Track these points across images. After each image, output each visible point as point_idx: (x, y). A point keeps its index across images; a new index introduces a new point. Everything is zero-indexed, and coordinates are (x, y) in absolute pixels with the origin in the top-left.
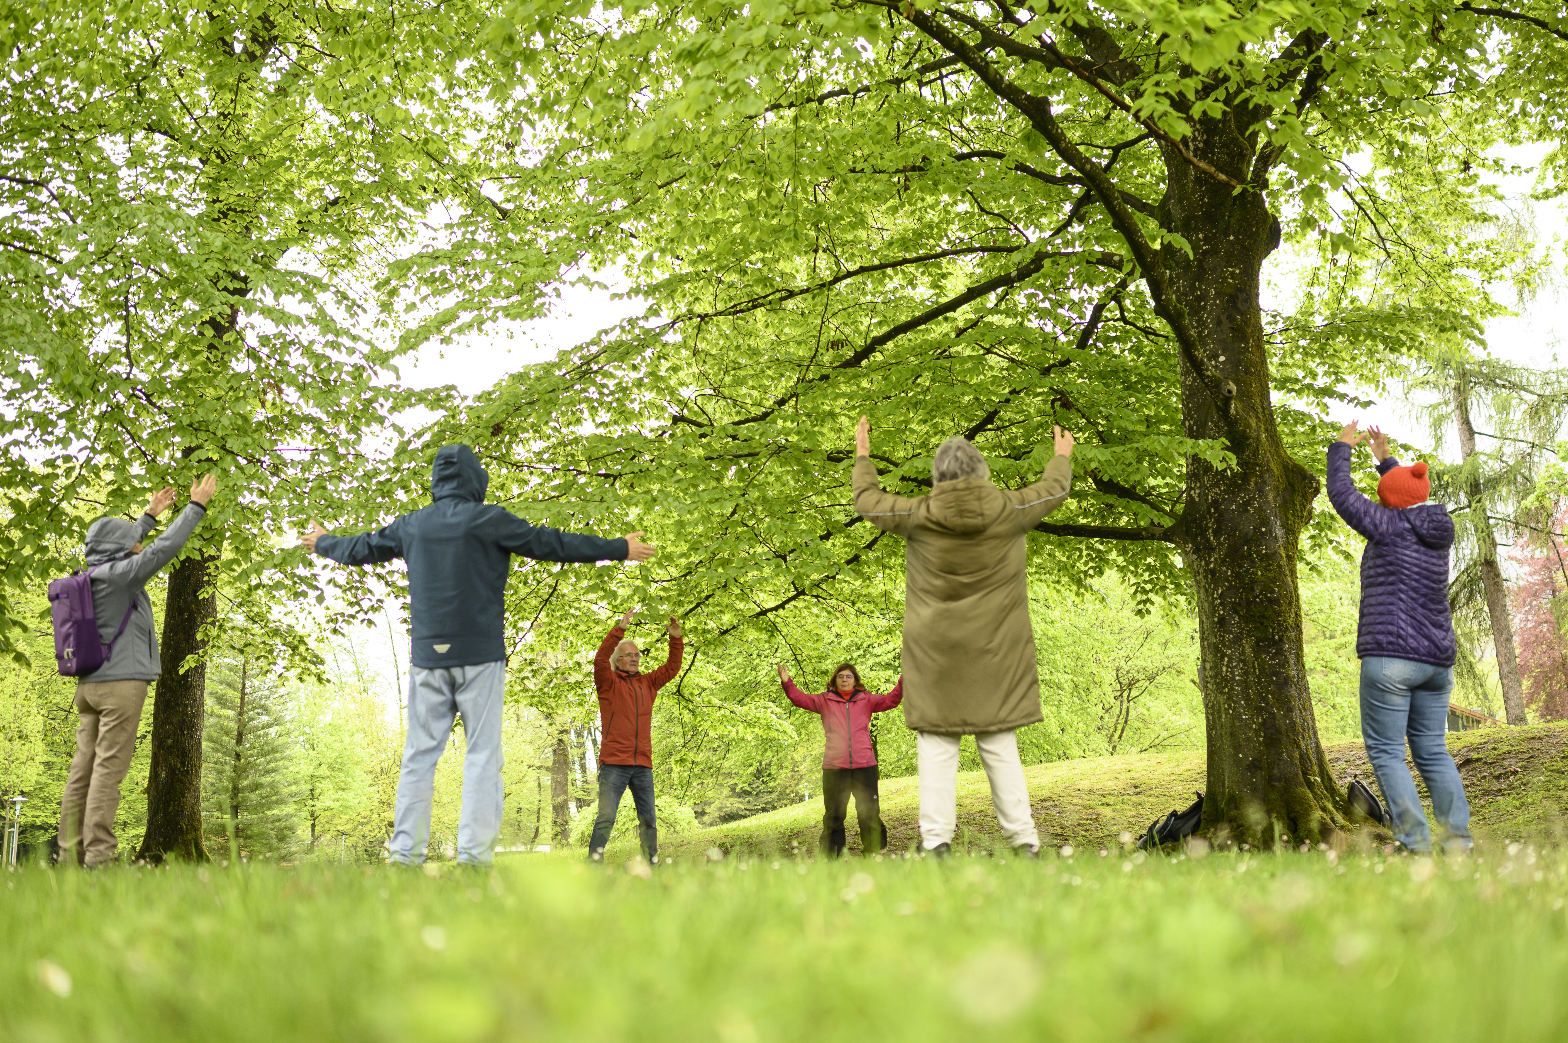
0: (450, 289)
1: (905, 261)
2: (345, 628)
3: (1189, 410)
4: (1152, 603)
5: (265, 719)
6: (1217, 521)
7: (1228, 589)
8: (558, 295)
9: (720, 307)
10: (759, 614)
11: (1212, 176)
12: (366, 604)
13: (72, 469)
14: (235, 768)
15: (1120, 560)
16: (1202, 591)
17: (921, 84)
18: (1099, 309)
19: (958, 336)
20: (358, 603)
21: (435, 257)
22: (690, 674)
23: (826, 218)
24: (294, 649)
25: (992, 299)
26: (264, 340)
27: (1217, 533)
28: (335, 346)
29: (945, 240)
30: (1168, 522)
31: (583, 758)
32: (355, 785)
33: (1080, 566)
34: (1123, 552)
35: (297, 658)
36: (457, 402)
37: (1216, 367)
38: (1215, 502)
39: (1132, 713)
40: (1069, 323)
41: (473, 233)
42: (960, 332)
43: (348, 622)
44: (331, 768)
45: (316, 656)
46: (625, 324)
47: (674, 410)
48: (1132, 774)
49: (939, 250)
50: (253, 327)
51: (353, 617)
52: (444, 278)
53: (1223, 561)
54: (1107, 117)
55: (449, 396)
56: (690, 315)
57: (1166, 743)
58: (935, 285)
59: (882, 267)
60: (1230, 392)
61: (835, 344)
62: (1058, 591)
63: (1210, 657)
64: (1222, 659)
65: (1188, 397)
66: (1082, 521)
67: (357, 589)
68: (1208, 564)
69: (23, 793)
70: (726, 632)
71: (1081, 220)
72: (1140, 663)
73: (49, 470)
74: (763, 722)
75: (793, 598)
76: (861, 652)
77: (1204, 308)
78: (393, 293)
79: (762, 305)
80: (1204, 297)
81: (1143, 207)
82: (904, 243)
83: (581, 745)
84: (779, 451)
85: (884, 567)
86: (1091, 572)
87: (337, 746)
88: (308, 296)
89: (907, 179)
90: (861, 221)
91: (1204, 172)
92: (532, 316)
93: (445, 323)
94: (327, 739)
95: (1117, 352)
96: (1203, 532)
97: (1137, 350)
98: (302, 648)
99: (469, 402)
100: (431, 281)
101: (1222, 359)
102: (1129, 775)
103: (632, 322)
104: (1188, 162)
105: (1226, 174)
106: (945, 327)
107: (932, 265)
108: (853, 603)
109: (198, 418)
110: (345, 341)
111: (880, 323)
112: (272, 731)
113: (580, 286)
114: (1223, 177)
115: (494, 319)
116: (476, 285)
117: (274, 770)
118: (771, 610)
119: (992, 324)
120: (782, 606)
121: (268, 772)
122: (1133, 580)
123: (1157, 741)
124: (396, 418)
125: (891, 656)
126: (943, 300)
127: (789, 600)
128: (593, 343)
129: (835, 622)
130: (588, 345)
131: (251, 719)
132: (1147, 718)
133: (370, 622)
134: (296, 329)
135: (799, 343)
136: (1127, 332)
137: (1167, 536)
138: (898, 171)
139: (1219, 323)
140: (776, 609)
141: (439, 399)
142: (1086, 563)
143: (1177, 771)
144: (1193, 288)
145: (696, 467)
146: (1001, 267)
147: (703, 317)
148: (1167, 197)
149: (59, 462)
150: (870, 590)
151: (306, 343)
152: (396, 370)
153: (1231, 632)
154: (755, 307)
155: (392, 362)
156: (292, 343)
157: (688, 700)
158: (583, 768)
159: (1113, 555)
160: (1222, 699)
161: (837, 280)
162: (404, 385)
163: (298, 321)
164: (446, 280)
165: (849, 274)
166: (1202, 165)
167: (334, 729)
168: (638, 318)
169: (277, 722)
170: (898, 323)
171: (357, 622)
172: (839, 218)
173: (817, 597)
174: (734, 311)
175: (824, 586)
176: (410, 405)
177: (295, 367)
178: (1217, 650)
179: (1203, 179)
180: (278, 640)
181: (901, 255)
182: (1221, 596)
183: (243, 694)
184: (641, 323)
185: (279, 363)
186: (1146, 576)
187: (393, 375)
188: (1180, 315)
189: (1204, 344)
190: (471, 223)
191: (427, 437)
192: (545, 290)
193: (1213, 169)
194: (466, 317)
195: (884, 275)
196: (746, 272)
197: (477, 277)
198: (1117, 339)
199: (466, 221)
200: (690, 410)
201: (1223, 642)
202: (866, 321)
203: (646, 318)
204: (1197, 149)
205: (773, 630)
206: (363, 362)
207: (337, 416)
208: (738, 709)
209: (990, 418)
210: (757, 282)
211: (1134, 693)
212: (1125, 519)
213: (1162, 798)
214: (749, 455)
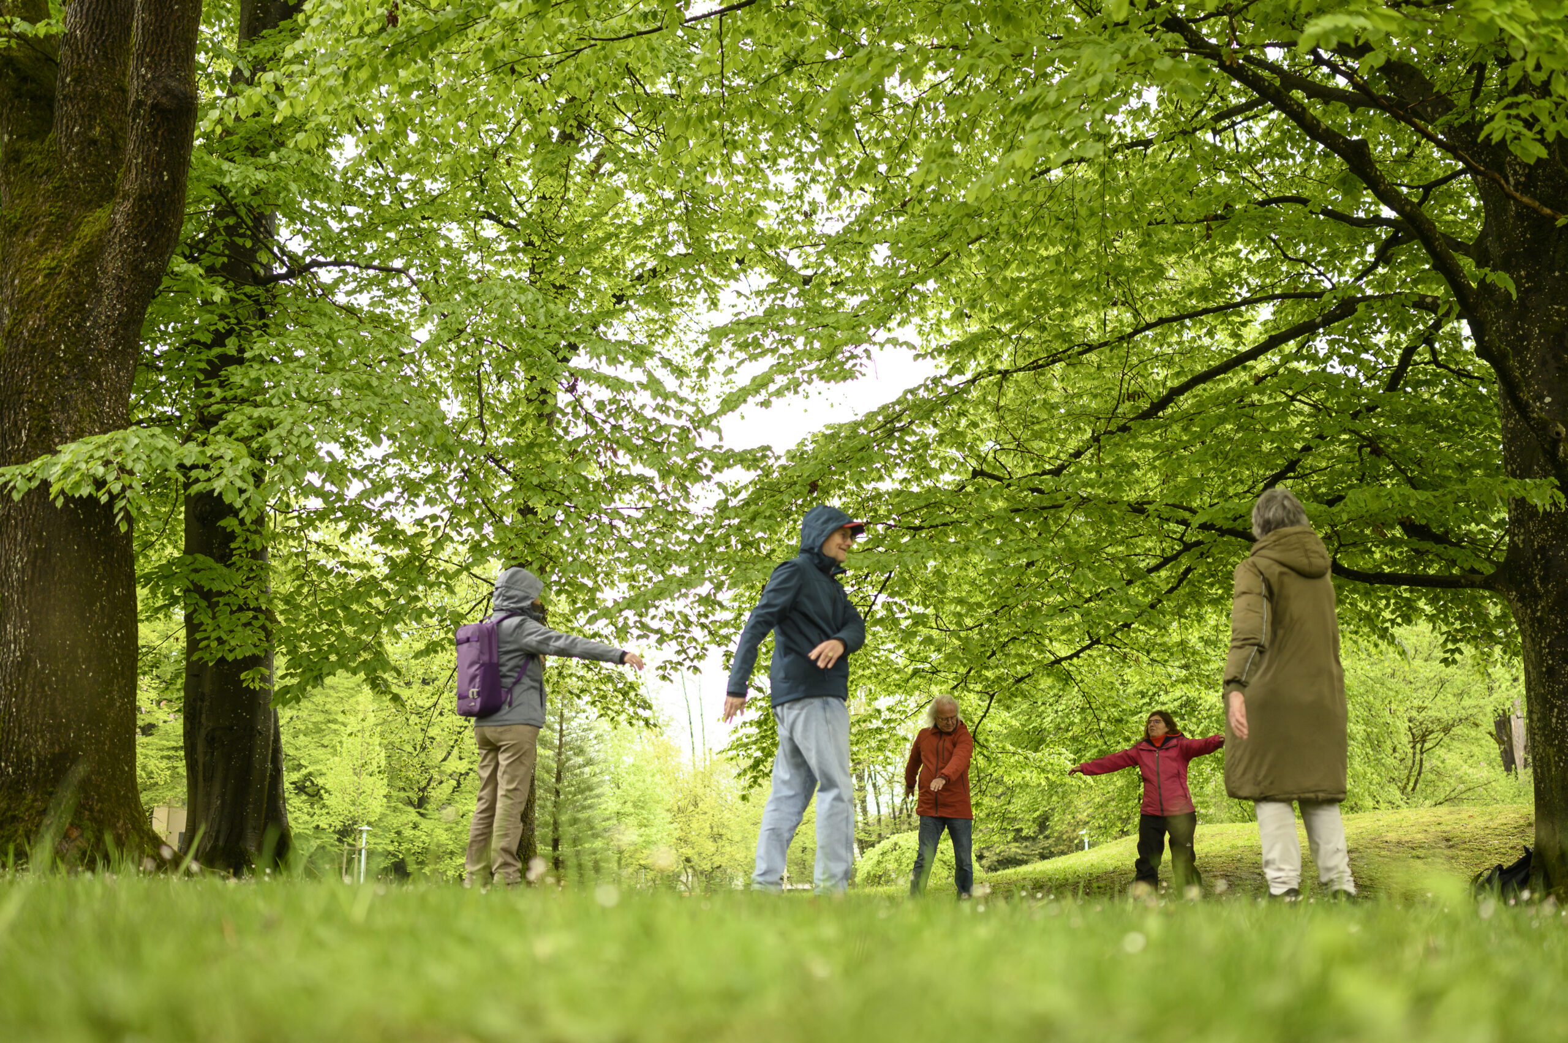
0: (764, 353)
1: (1206, 311)
2: (674, 675)
3: (1512, 454)
4: (1461, 653)
5: (580, 760)
6: (1545, 568)
7: (1557, 637)
8: (869, 357)
9: (1021, 363)
10: (1053, 663)
11: (1535, 211)
12: (692, 653)
13: (438, 527)
14: (556, 804)
15: (1428, 609)
16: (1528, 640)
17: (1216, 132)
18: (1409, 352)
19: (1256, 384)
20: (684, 651)
21: (750, 323)
22: (985, 721)
23: (1125, 272)
24: (625, 694)
25: (1291, 346)
26: (600, 406)
27: (1544, 580)
28: (664, 409)
29: (1245, 289)
30: (1488, 570)
31: (863, 801)
32: (656, 822)
33: (1387, 615)
34: (1432, 602)
35: (627, 703)
36: (771, 461)
37: (1541, 409)
38: (1542, 549)
39: (1427, 765)
40: (1374, 368)
41: (783, 299)
42: (1259, 380)
43: (676, 669)
44: (635, 806)
45: (645, 702)
46: (929, 382)
47: (973, 463)
48: (1443, 827)
49: (1239, 299)
50: (589, 395)
51: (681, 664)
52: (756, 343)
53: (1552, 610)
54: (1410, 155)
55: (764, 457)
56: (991, 371)
57: (1464, 796)
58: (1235, 335)
59: (1180, 318)
60: (1558, 434)
61: (1131, 396)
62: (1355, 642)
63: (1537, 708)
64: (1551, 710)
65: (1510, 440)
66: (1387, 570)
67: (683, 637)
68: (1534, 612)
69: (369, 824)
70: (1020, 680)
71: (1387, 262)
72: (1433, 713)
73: (418, 529)
74: (1057, 768)
75: (1089, 647)
76: (1147, 700)
77: (1527, 348)
78: (709, 359)
79: (1060, 360)
80: (1527, 336)
81: (1460, 247)
82: (1203, 293)
83: (862, 789)
84: (1084, 502)
85: (1180, 617)
86: (1399, 620)
87: (639, 785)
88: (638, 362)
89: (1209, 228)
90: (1159, 273)
91: (1527, 207)
92: (845, 379)
93: (764, 385)
94: (632, 779)
95: (1426, 396)
96: (1529, 580)
97: (1449, 393)
98: (632, 694)
99: (783, 461)
100: (743, 346)
101: (1548, 400)
102: (1439, 828)
103: (936, 381)
104: (1509, 196)
105: (1551, 208)
106: (1244, 376)
107: (1232, 314)
108: (1148, 653)
109: (545, 479)
110: (672, 403)
111: (1178, 374)
112: (587, 770)
113: (889, 347)
114: (1547, 211)
115: (810, 382)
116: (787, 350)
117: (590, 807)
118: (1066, 658)
119: (1296, 370)
120: (1077, 655)
121: (584, 808)
122: (1444, 629)
123: (1453, 795)
124: (717, 477)
125: (1177, 704)
126: (1242, 349)
127: (1083, 649)
128: (898, 402)
129: (1128, 671)
130: (894, 404)
131: (568, 759)
132: (1442, 770)
133: (696, 669)
134: (630, 395)
135: (1095, 396)
136: (1437, 375)
137: (1488, 583)
138: (1198, 221)
139: (1544, 363)
140: (1071, 657)
141: (755, 460)
142: (1393, 612)
143: (1491, 824)
144: (1515, 328)
145: (1003, 518)
146: (1303, 313)
147: (1005, 374)
148: (1483, 235)
149: (427, 521)
150: (1166, 639)
151: (636, 408)
152: (719, 430)
153: (1561, 683)
154: (1054, 362)
155: (714, 423)
156: (625, 408)
157: (983, 746)
158: (864, 811)
159: (1421, 604)
160: (1551, 751)
161: (1136, 332)
162: (727, 445)
163: (631, 387)
164: (759, 345)
165: (1149, 326)
166: (1526, 200)
167: (637, 769)
168: (942, 377)
169: (589, 762)
170: (1196, 374)
171: (684, 669)
172: (1137, 271)
173: (1111, 646)
174: (1035, 367)
175: (1118, 635)
176: (729, 466)
177: (629, 430)
178: (1545, 700)
179: (1525, 214)
180: (610, 686)
181: (1203, 305)
182: (1549, 645)
183: (561, 736)
184: (944, 381)
185: (614, 427)
186: (1457, 625)
187: (716, 436)
188: (1504, 356)
189: (1528, 385)
190: (780, 290)
191: (744, 495)
192: (856, 352)
193: (1537, 204)
194: (781, 380)
195: (1183, 326)
196: (1045, 329)
197: (789, 342)
198: (1427, 383)
199: (774, 288)
200: (988, 464)
201: (1552, 693)
202: (1163, 373)
203: (949, 376)
204: (1517, 183)
205: (1067, 679)
206: (688, 424)
207: (665, 474)
208: (1031, 754)
209: (1292, 466)
210: (1056, 337)
211: (1427, 745)
212: (1436, 566)
213: (1477, 853)
214: (1053, 507)
